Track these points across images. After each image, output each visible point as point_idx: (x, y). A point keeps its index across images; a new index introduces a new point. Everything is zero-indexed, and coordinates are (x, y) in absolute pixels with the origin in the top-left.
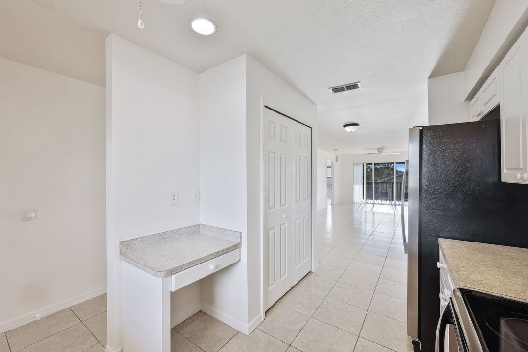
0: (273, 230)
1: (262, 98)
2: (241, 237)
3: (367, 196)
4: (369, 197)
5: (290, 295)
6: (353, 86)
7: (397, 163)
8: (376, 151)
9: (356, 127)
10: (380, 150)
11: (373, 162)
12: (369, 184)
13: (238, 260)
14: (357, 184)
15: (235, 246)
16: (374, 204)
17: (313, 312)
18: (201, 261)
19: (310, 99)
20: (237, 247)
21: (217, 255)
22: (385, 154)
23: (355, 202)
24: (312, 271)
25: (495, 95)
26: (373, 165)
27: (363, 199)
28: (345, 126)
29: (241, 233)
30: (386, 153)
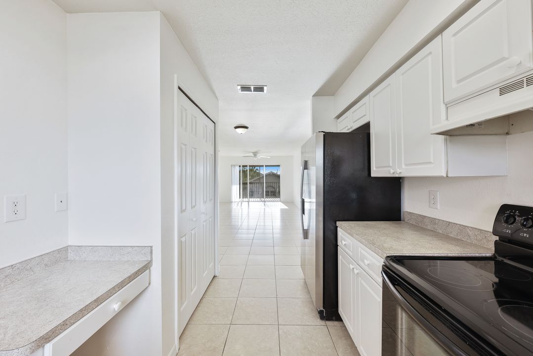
0: (184, 237)
1: (176, 76)
2: (151, 252)
3: (243, 195)
4: (245, 196)
5: (200, 308)
6: (260, 89)
7: (266, 166)
8: (252, 154)
9: (245, 130)
10: (255, 154)
11: (248, 164)
12: (245, 184)
13: (148, 285)
14: (234, 184)
15: (144, 266)
16: (248, 202)
17: (230, 318)
18: (98, 301)
19: (214, 93)
20: (147, 267)
21: (122, 285)
22: (259, 158)
23: (233, 201)
24: (216, 275)
25: (365, 115)
26: (248, 166)
27: (240, 198)
28: (236, 127)
29: (151, 247)
30: (260, 156)
